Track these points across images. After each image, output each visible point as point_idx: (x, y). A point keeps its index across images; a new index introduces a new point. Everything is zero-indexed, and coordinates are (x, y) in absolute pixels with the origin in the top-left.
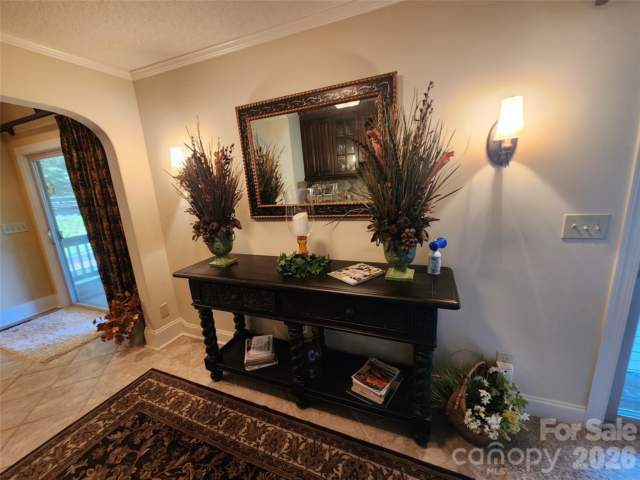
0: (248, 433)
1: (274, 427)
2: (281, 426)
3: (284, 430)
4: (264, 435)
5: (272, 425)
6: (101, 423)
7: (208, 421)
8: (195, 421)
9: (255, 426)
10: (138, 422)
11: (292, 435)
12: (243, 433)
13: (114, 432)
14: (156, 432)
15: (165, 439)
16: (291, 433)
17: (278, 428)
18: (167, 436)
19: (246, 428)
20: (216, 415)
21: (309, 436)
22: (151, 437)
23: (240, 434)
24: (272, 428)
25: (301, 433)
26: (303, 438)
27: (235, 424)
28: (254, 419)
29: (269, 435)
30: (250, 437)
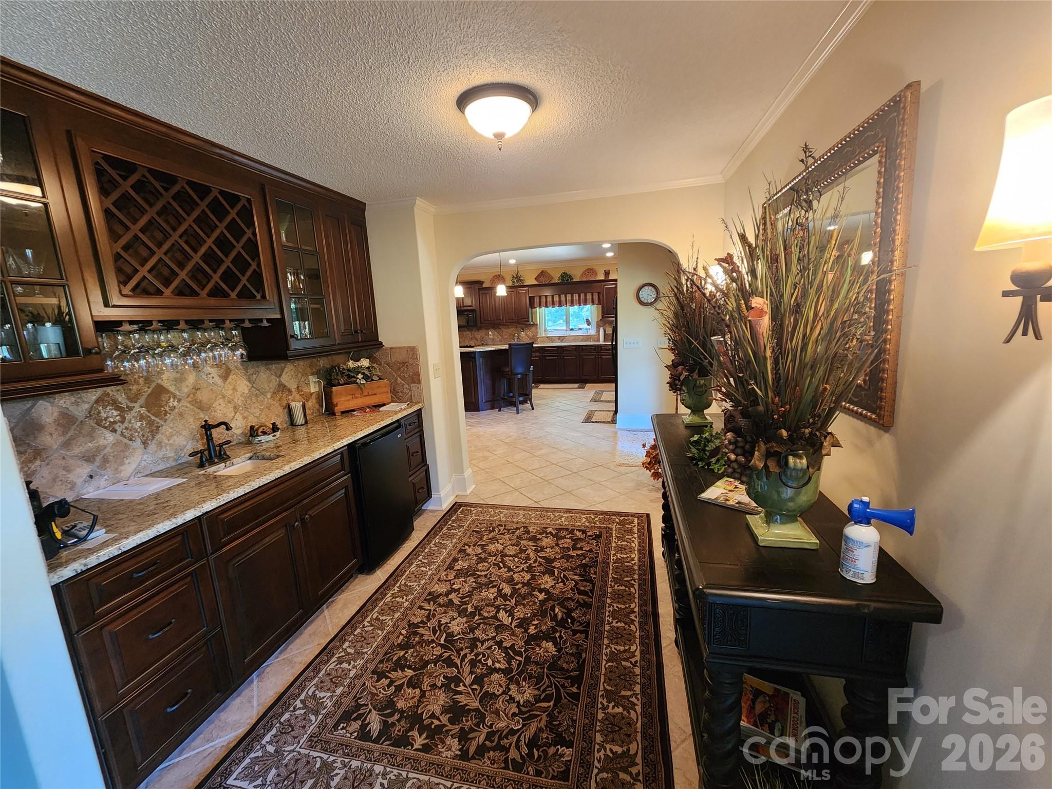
0: (618, 611)
1: (637, 630)
2: (641, 637)
3: (638, 641)
4: (623, 625)
5: (638, 628)
6: (584, 520)
7: (616, 576)
8: (611, 568)
9: (629, 613)
10: (594, 536)
11: (636, 650)
12: (617, 607)
13: (580, 531)
14: (591, 551)
15: (587, 559)
16: (637, 648)
17: (637, 634)
18: (589, 559)
19: (623, 607)
20: (625, 579)
21: (642, 668)
22: (585, 550)
23: (615, 605)
24: (635, 630)
25: (642, 659)
26: (636, 662)
27: (623, 597)
28: (636, 609)
29: (625, 629)
30: (614, 615)
